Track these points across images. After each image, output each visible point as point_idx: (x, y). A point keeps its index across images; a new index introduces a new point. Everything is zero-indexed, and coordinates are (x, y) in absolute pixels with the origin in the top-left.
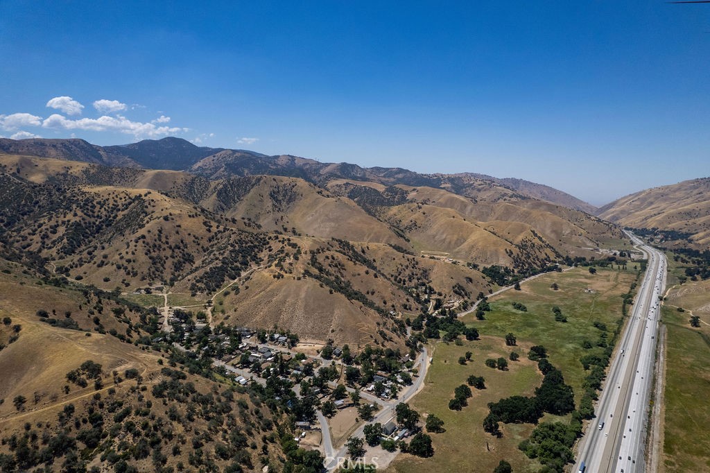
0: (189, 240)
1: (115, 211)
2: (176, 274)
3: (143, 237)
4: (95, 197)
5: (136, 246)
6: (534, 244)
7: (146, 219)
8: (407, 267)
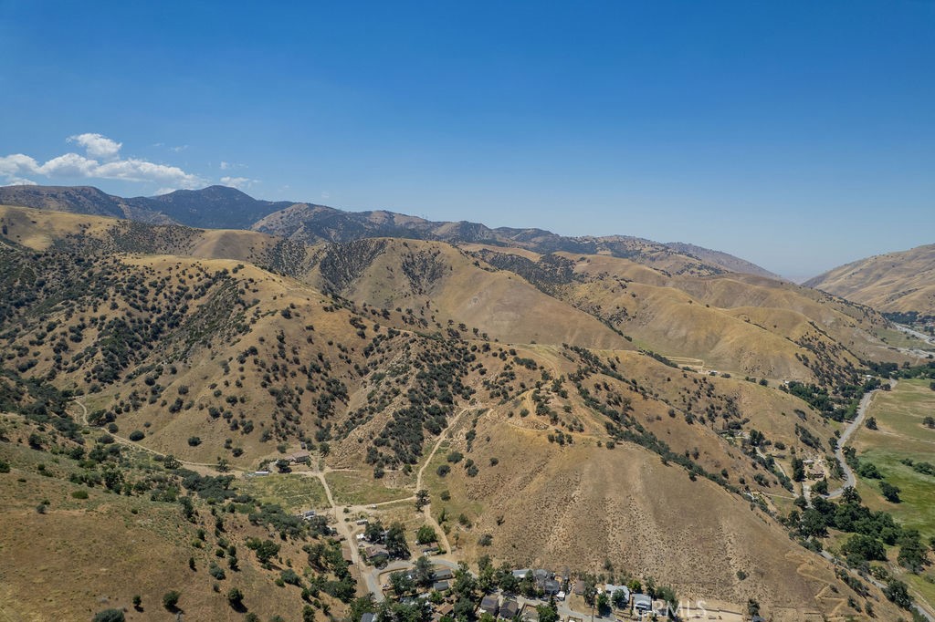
0: (332, 354)
1: (183, 298)
2: (324, 423)
3: (254, 351)
4: (147, 275)
5: (242, 370)
6: (823, 344)
7: (249, 314)
8: (698, 394)
